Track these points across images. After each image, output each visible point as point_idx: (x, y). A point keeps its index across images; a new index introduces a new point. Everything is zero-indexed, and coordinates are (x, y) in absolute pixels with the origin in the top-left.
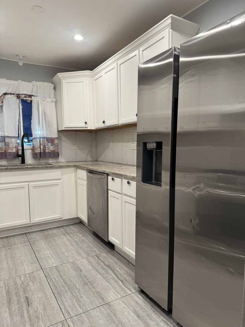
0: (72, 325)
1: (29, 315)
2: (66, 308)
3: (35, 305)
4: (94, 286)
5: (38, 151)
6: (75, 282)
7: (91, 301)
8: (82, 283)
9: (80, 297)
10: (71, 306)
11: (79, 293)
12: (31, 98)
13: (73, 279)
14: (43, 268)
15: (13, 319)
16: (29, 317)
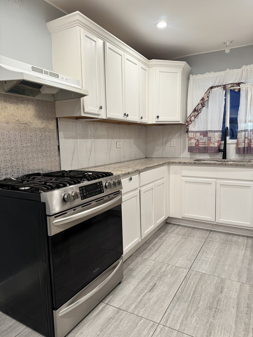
0: (158, 332)
1: (143, 299)
2: (170, 314)
3: (153, 294)
4: (215, 316)
5: (242, 146)
6: (202, 299)
7: (195, 327)
8: (209, 304)
9: (191, 315)
10: (176, 316)
11: (194, 311)
12: (240, 86)
13: (204, 295)
14: (191, 269)
15: (132, 293)
16: (141, 300)
